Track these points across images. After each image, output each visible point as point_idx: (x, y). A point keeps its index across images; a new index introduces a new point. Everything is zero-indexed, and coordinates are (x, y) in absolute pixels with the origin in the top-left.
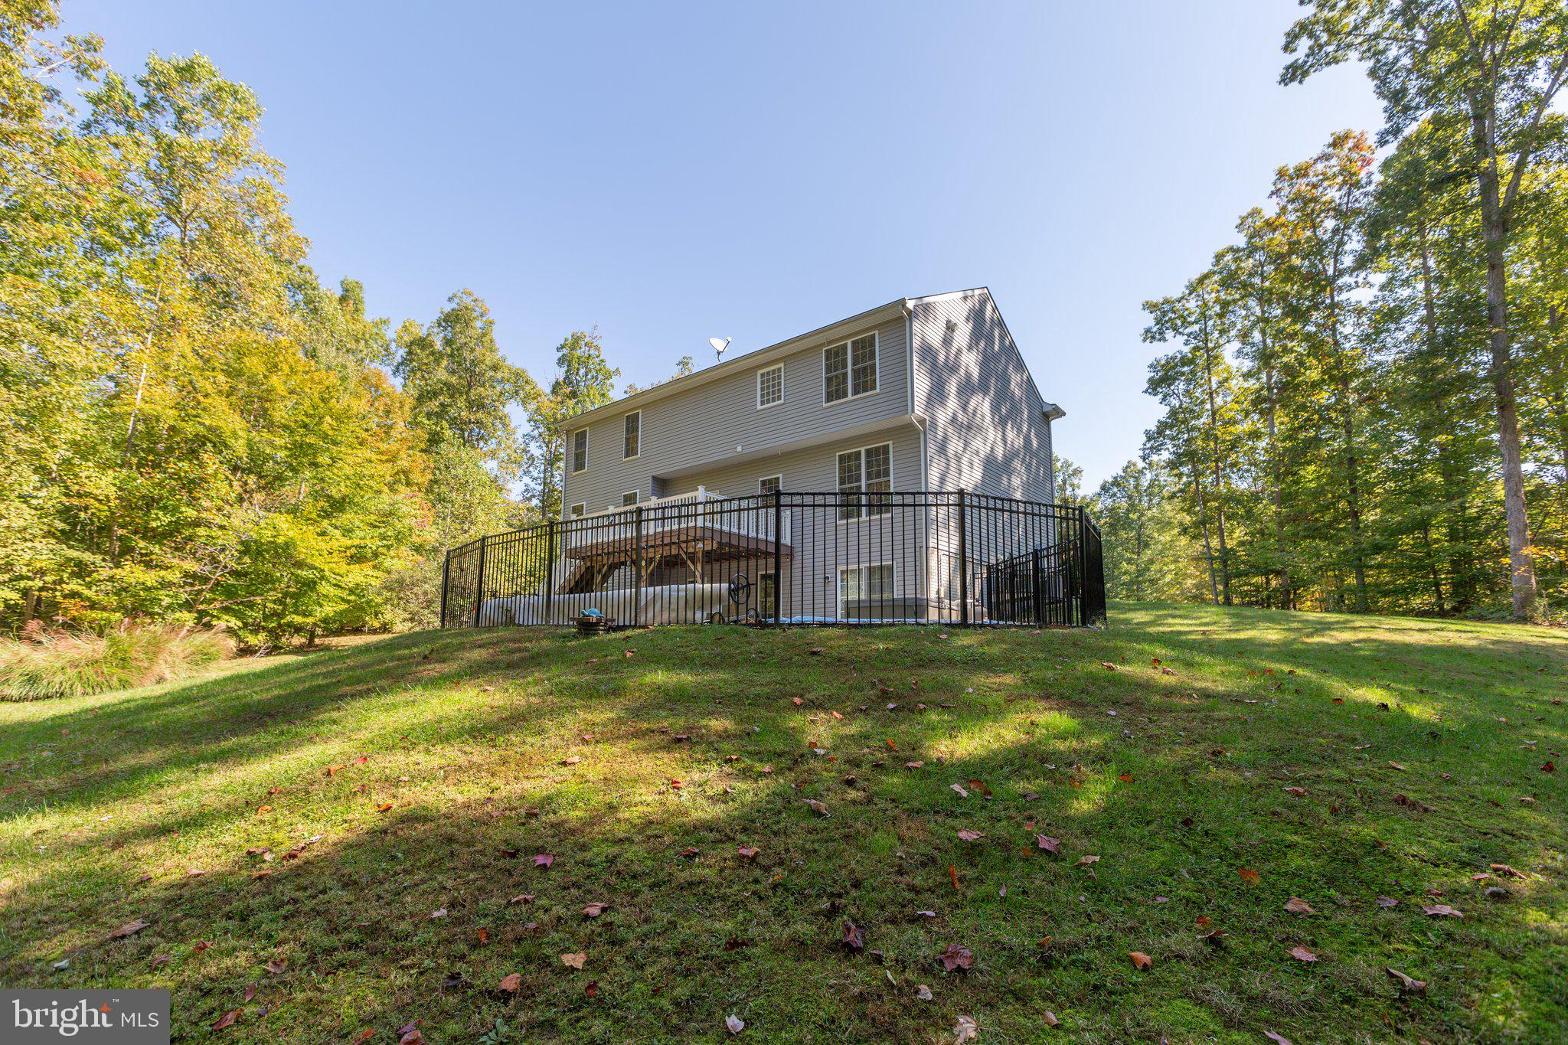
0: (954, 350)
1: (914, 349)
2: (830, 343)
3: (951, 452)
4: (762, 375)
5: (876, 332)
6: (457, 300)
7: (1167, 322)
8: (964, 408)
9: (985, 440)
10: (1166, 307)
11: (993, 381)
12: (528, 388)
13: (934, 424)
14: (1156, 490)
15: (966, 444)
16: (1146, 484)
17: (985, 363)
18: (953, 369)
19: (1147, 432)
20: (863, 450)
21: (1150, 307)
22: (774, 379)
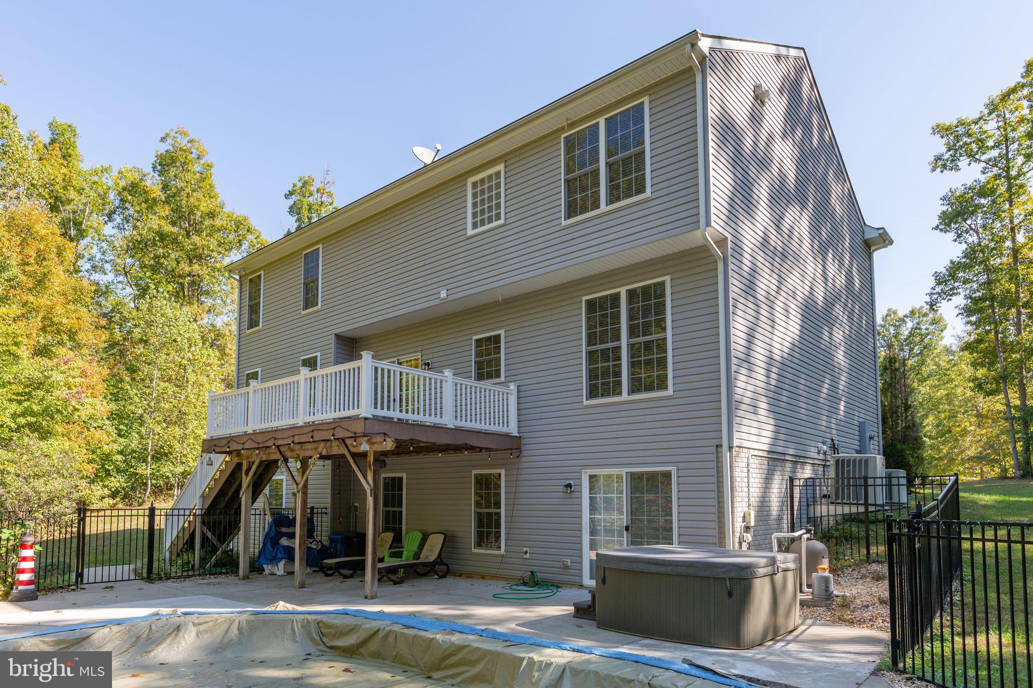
0: (764, 135)
1: (710, 121)
2: (572, 125)
3: (761, 293)
4: (475, 185)
5: (646, 99)
6: (170, 141)
7: (961, 147)
8: (778, 227)
9: (803, 274)
10: (961, 130)
11: (811, 188)
12: (250, 237)
13: (738, 248)
14: (918, 339)
15: (781, 280)
16: (906, 333)
17: (801, 162)
18: (764, 163)
19: (937, 275)
20: (623, 291)
21: (941, 130)
22: (490, 188)
